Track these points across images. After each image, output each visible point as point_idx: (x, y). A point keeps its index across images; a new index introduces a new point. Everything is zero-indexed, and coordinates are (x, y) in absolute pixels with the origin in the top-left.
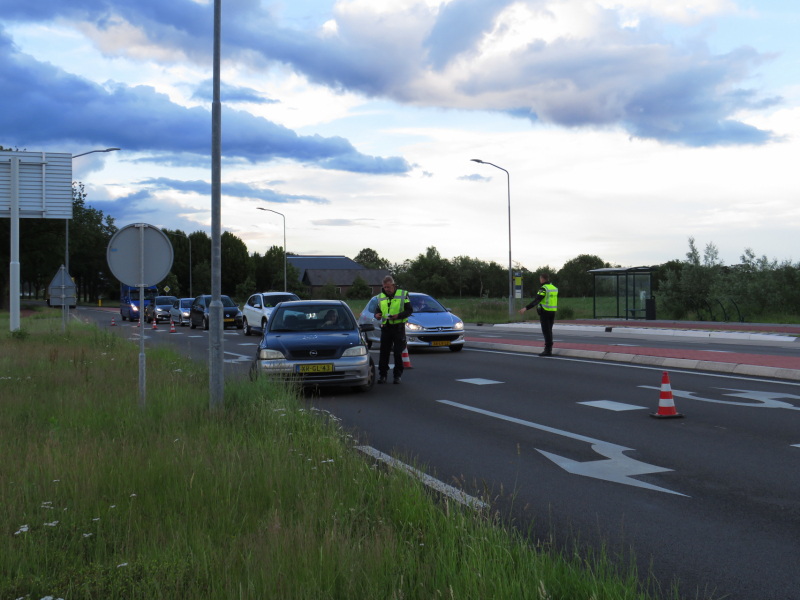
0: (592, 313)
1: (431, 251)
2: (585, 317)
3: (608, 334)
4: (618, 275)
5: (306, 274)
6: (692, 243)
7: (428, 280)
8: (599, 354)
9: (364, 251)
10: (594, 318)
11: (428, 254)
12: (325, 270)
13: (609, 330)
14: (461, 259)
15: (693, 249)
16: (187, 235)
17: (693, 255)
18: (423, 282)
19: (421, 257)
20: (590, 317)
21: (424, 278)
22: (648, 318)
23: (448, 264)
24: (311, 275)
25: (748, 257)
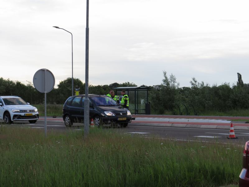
4: (128, 91)
6: (165, 74)
15: (166, 78)
17: (166, 81)
22: (146, 114)
25: (194, 82)
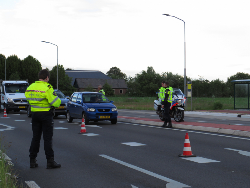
0: (233, 106)
1: (150, 69)
2: (229, 108)
3: (239, 119)
5: (76, 81)
7: (147, 86)
8: (215, 130)
9: (113, 68)
10: (234, 109)
11: (148, 71)
12: (87, 79)
13: (239, 116)
14: (167, 74)
16: (6, 58)
18: (144, 87)
19: (144, 72)
20: (232, 109)
21: (145, 85)
23: (160, 76)
24: (79, 82)
